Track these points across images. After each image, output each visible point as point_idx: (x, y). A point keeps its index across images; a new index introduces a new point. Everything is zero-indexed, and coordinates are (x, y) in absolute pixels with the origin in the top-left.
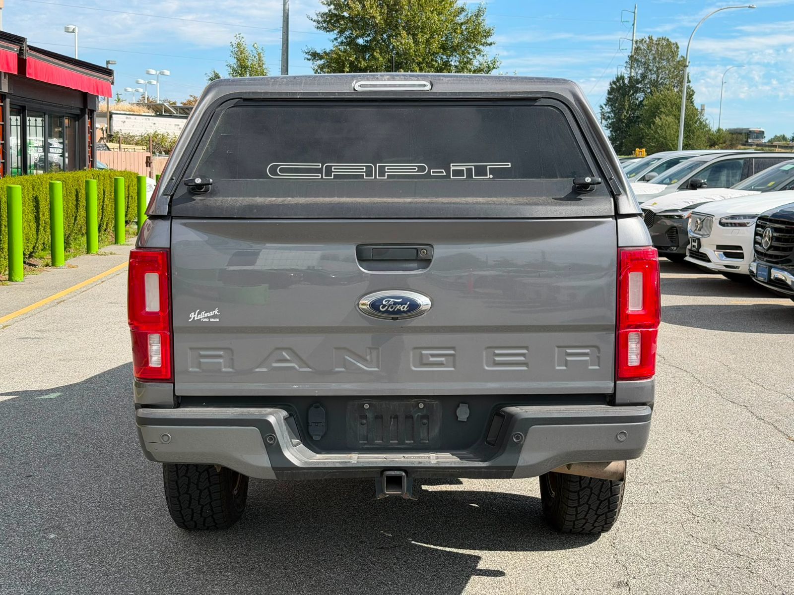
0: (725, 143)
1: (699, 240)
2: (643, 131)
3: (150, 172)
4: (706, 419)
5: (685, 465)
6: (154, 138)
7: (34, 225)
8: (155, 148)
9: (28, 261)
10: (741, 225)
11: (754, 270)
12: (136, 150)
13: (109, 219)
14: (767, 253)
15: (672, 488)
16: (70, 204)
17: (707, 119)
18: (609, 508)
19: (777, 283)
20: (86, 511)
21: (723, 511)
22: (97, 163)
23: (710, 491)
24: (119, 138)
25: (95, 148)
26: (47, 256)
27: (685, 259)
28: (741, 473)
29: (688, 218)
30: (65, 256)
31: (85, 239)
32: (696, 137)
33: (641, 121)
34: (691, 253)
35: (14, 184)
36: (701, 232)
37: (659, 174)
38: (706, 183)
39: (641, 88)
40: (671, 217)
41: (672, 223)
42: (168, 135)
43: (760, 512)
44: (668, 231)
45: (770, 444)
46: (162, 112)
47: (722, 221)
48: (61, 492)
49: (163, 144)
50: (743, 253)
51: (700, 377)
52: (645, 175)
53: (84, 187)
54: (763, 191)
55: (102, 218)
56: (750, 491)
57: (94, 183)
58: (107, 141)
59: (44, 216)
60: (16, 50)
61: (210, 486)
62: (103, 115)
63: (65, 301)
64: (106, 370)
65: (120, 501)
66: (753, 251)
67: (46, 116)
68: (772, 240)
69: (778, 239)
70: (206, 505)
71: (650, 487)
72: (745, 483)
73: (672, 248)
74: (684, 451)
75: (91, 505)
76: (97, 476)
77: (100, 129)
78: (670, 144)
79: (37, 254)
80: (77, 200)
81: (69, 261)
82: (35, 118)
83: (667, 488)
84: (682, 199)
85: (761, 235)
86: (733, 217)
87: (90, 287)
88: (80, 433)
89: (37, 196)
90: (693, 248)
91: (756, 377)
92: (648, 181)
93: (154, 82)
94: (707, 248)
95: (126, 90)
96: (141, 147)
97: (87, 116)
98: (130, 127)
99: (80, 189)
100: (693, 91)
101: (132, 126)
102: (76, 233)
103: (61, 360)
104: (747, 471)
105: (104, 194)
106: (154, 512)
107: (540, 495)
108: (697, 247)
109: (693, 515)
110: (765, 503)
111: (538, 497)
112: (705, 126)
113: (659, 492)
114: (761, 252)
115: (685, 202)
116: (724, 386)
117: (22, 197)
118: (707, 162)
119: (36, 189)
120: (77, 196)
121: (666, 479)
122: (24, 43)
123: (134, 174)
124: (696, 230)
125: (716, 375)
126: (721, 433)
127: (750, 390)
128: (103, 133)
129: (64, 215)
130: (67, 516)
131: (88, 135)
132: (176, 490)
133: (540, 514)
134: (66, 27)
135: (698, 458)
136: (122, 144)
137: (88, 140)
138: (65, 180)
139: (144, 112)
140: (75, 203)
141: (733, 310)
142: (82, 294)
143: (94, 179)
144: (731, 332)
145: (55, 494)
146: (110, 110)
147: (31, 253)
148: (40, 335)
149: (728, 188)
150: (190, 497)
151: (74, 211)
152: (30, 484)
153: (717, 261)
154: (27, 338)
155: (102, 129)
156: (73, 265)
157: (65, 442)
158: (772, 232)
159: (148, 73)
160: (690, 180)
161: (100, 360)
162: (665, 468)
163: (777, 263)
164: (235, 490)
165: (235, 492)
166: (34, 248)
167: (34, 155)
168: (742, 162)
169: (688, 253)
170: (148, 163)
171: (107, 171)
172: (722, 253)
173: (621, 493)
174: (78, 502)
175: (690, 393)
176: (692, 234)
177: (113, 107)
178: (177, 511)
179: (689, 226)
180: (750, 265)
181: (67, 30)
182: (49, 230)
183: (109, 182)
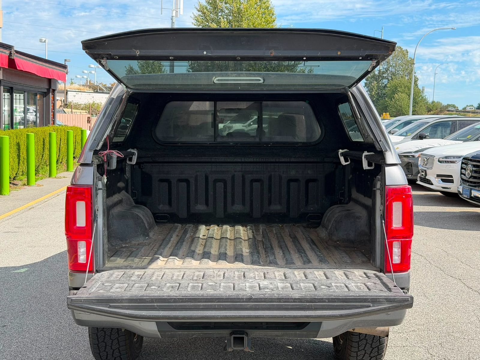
0: (437, 109)
1: (425, 171)
2: (388, 102)
3: (90, 126)
4: (435, 288)
5: (424, 319)
6: (93, 106)
7: (16, 160)
8: (93, 112)
9: (12, 182)
10: (452, 162)
11: (461, 191)
12: (82, 113)
13: (63, 156)
14: (469, 180)
15: (417, 336)
16: (39, 147)
17: (426, 96)
18: (378, 353)
19: (475, 199)
20: (39, 351)
21: (450, 352)
22: (57, 122)
23: (441, 338)
24: (72, 105)
25: (56, 112)
26: (24, 178)
27: (417, 183)
28: (460, 325)
29: (419, 157)
30: (35, 179)
31: (48, 168)
32: (419, 106)
33: (386, 96)
34: (421, 179)
35: (4, 135)
36: (426, 166)
37: (399, 130)
38: (429, 135)
39: (386, 77)
40: (408, 156)
41: (408, 160)
42: (101, 104)
43: (474, 353)
44: (406, 165)
45: (477, 306)
46: (98, 90)
47: (440, 160)
48: (24, 338)
49: (98, 109)
50: (453, 180)
51: (430, 259)
52: (391, 130)
53: (48, 136)
54: (465, 141)
55: (59, 155)
56: (466, 338)
57: (54, 134)
58: (64, 108)
59: (23, 155)
60: (7, 53)
61: (119, 337)
62: (62, 92)
63: (34, 208)
64: (57, 253)
65: (61, 344)
66: (460, 179)
67: (26, 93)
68: (472, 172)
69: (476, 172)
70: (116, 349)
71: (402, 335)
72: (463, 333)
73: (409, 175)
74: (423, 310)
75: (42, 346)
76: (47, 326)
77: (60, 100)
78: (404, 111)
79: (18, 177)
80: (44, 145)
81: (38, 182)
82: (19, 94)
83: (414, 336)
84: (414, 145)
85: (465, 169)
86: (446, 157)
87: (50, 199)
88: (39, 296)
89: (19, 142)
90: (422, 176)
91: (465, 259)
92: (393, 134)
93: (93, 72)
94: (431, 177)
95: (76, 77)
96: (85, 111)
97: (51, 94)
98: (78, 99)
99: (46, 138)
100: (417, 78)
101: (79, 99)
102: (43, 165)
103: (29, 247)
104: (464, 324)
105: (60, 141)
106: (83, 352)
107: (332, 341)
108: (424, 175)
109: (431, 355)
110: (477, 346)
111: (331, 342)
112: (425, 99)
113: (408, 338)
114: (465, 180)
115: (416, 147)
116: (446, 266)
117: (9, 143)
118: (429, 122)
119: (18, 138)
120: (44, 142)
121: (413, 329)
122: (12, 49)
123: (79, 128)
124: (423, 165)
125: (440, 258)
126: (446, 298)
127: (462, 268)
128: (62, 103)
129: (35, 154)
130: (27, 354)
131: (51, 105)
132: (96, 340)
133: (333, 354)
134: (40, 39)
135: (432, 315)
136: (73, 109)
137: (51, 108)
138: (36, 133)
139: (87, 90)
140: (42, 146)
141: (448, 215)
142: (45, 203)
143: (54, 131)
144: (448, 230)
145: (20, 339)
146: (66, 89)
147: (15, 177)
148: (17, 230)
149: (443, 139)
150: (106, 344)
151: (41, 151)
152: (5, 331)
153: (437, 184)
154: (9, 232)
155: (61, 100)
156: (41, 184)
157: (29, 302)
158: (472, 167)
159: (90, 67)
160: (419, 134)
161: (54, 246)
162: (412, 322)
163: (475, 186)
164: (135, 338)
165: (135, 340)
166: (16, 174)
167: (18, 116)
168: (450, 123)
169: (418, 179)
170: (89, 121)
171: (62, 126)
172: (440, 179)
173: (386, 343)
174: (35, 344)
175: (424, 270)
176: (421, 167)
177: (68, 87)
178: (97, 353)
179: (419, 163)
180: (458, 187)
181: (41, 41)
182: (26, 163)
183: (63, 134)
